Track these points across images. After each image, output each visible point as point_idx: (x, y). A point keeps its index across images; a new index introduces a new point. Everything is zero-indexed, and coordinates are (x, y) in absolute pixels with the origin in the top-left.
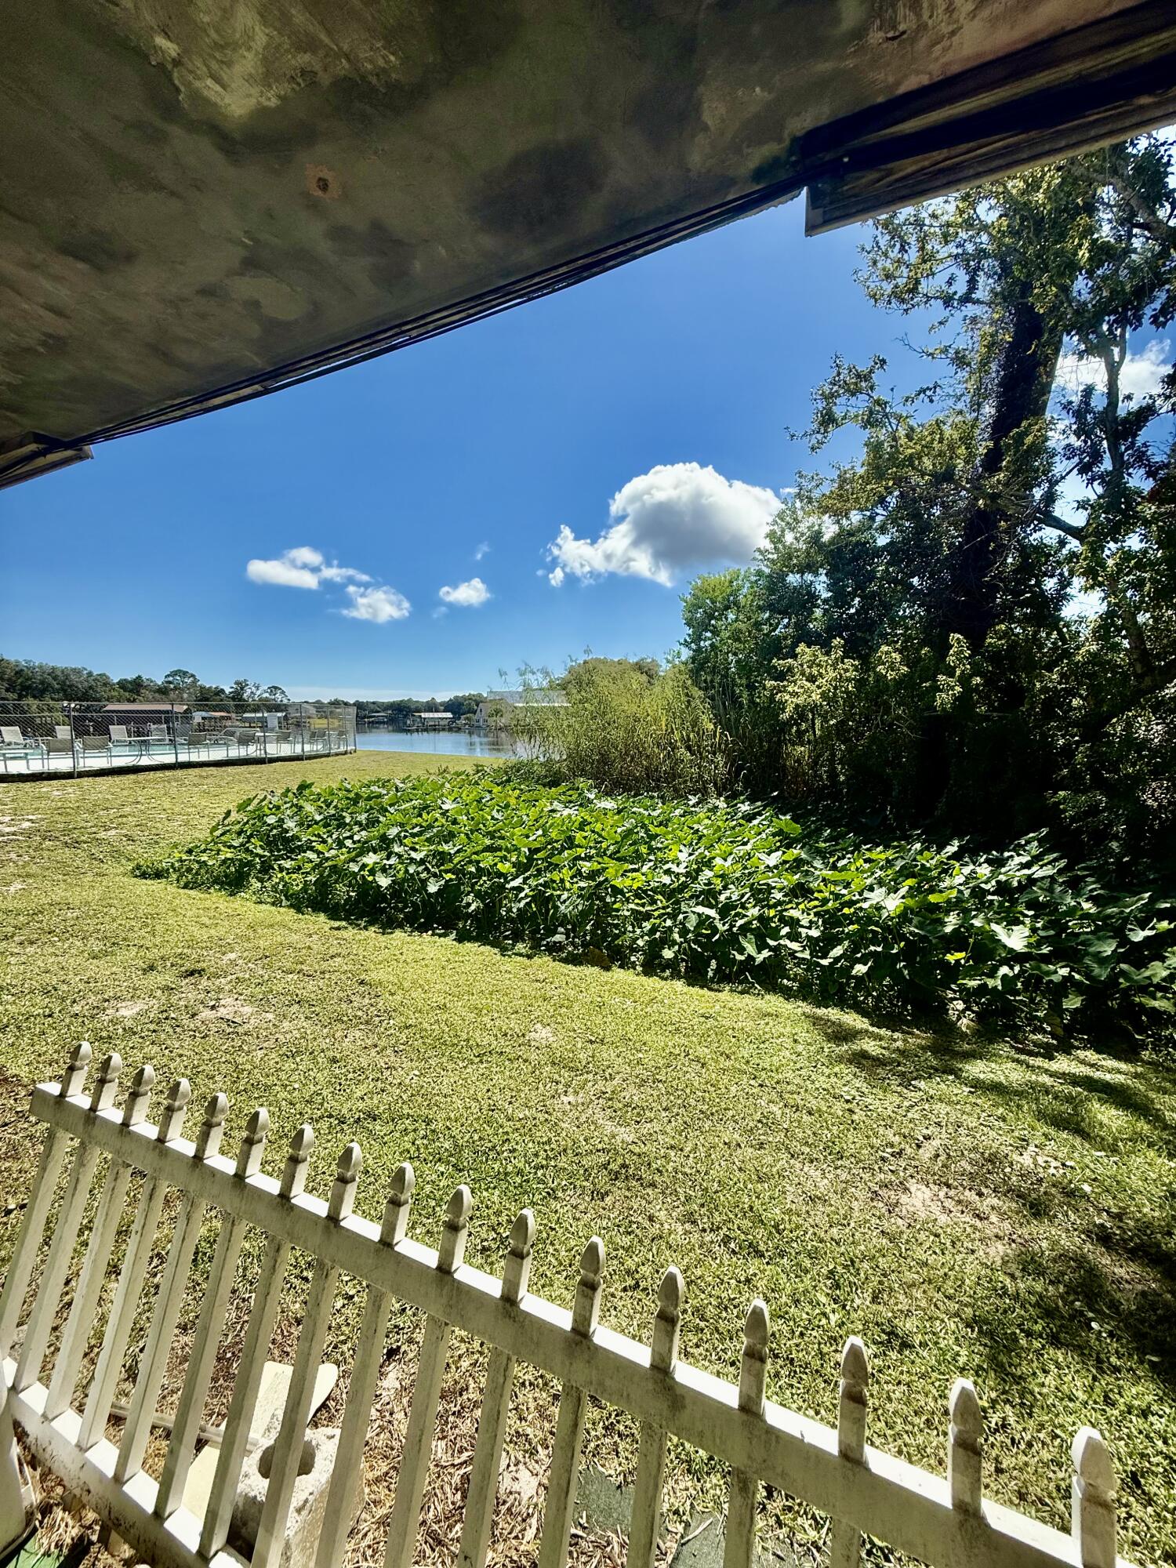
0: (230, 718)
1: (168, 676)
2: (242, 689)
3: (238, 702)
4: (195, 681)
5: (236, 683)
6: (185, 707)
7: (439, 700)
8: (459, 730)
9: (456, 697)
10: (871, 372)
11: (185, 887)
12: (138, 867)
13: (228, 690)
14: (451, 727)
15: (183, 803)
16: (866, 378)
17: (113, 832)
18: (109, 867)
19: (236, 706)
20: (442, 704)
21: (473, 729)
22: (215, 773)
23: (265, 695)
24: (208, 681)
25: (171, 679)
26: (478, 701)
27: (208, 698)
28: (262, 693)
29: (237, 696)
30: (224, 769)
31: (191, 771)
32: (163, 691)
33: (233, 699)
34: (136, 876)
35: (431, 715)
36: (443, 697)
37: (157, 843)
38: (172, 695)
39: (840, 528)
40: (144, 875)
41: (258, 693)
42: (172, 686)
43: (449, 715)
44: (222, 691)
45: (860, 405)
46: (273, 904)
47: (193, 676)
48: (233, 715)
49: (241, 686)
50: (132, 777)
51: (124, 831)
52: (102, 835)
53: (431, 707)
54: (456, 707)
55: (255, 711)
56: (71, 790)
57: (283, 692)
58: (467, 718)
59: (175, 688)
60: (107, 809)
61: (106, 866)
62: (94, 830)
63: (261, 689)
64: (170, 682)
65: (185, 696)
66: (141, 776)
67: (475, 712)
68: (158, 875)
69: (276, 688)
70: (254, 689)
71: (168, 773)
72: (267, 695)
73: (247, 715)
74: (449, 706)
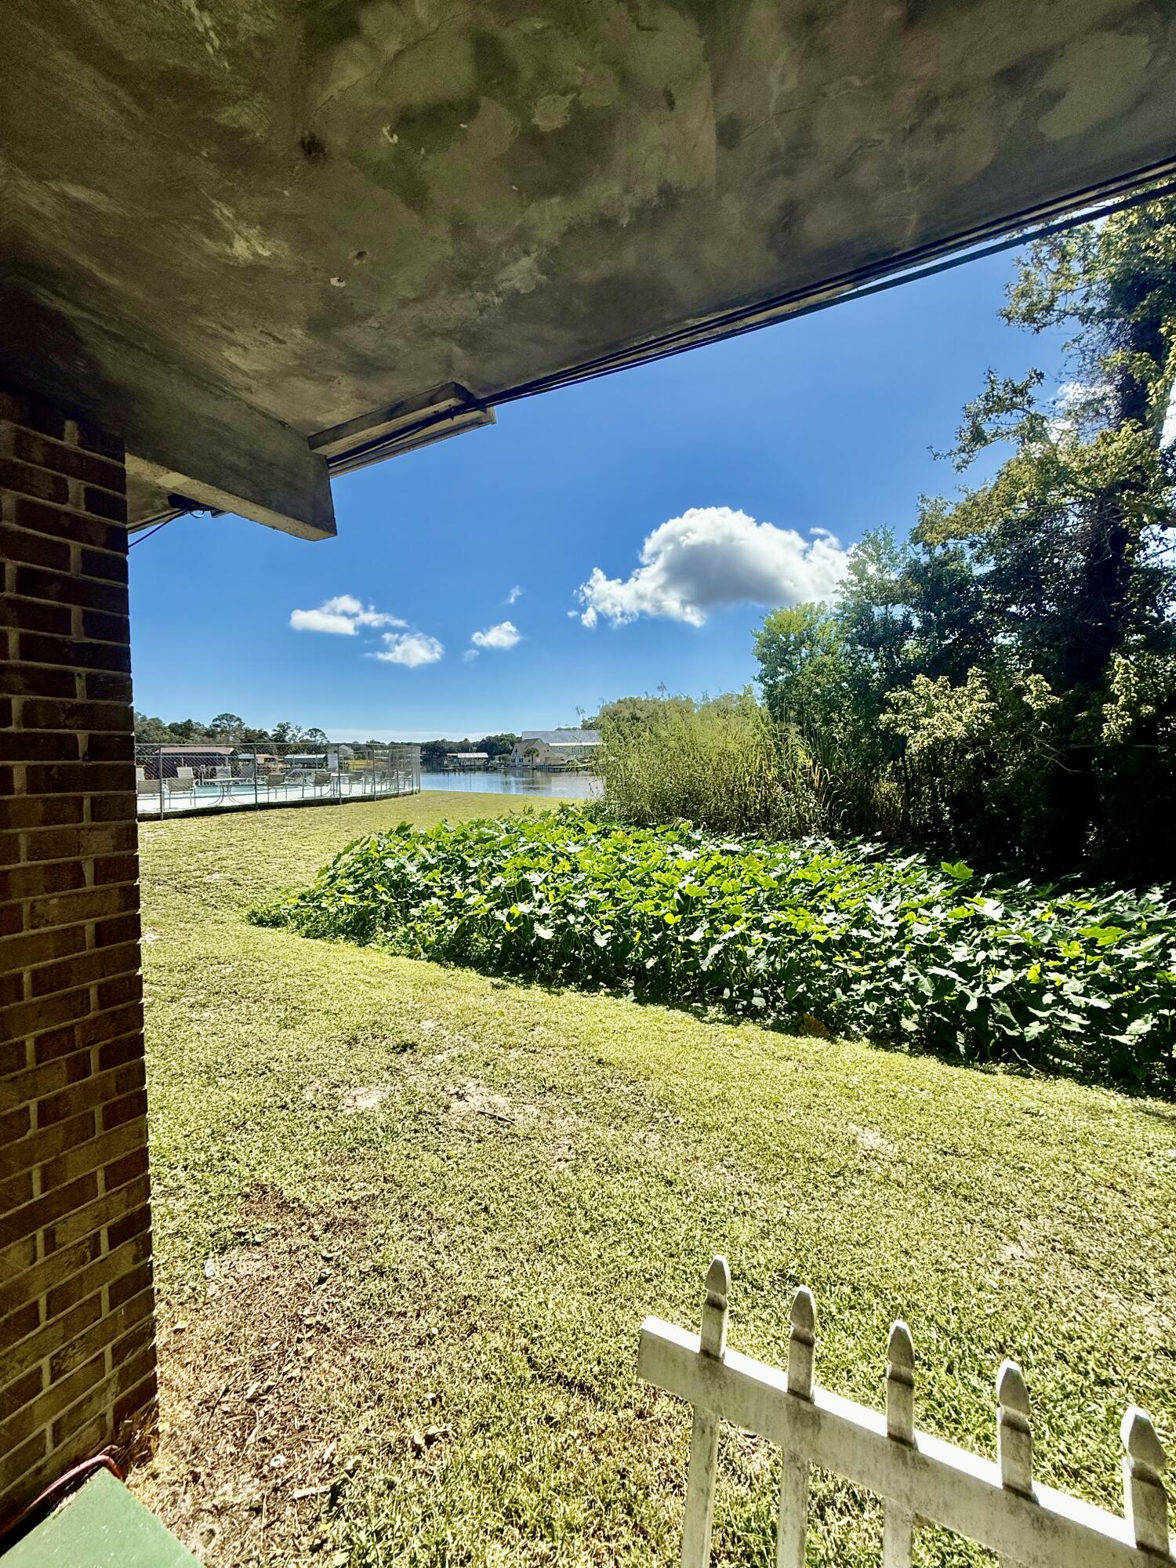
0: (274, 760)
1: (214, 720)
2: (284, 731)
3: (280, 744)
4: (241, 724)
5: (279, 726)
6: (232, 749)
7: (471, 741)
8: (494, 769)
9: (489, 738)
10: (1027, 386)
11: (307, 936)
12: (254, 914)
13: (271, 733)
14: (487, 768)
15: (275, 845)
16: (1021, 392)
17: (217, 876)
18: (223, 913)
19: (279, 747)
20: (475, 744)
21: (508, 769)
22: (295, 813)
23: (305, 738)
24: (253, 725)
25: (218, 722)
26: (513, 741)
27: (252, 741)
28: (303, 735)
29: (279, 737)
30: (301, 809)
31: (270, 812)
32: (210, 734)
33: (276, 741)
34: (254, 924)
35: (467, 755)
36: (476, 737)
37: (263, 887)
38: (218, 738)
39: (931, 558)
40: (261, 923)
41: (300, 735)
42: (219, 729)
43: (485, 755)
44: (265, 734)
45: (1012, 420)
46: (410, 956)
47: (239, 719)
48: (276, 757)
49: (284, 728)
50: (217, 818)
51: (227, 875)
52: (207, 879)
53: (465, 747)
54: (490, 746)
55: (296, 752)
56: (161, 832)
57: (323, 735)
58: (504, 759)
59: (222, 732)
60: (203, 851)
61: (220, 913)
62: (198, 873)
63: (302, 731)
64: (218, 726)
65: (231, 738)
66: (225, 817)
67: (510, 752)
68: (276, 922)
69: (316, 730)
70: (295, 732)
71: (250, 814)
72: (307, 737)
73: (288, 757)
74: (482, 746)
